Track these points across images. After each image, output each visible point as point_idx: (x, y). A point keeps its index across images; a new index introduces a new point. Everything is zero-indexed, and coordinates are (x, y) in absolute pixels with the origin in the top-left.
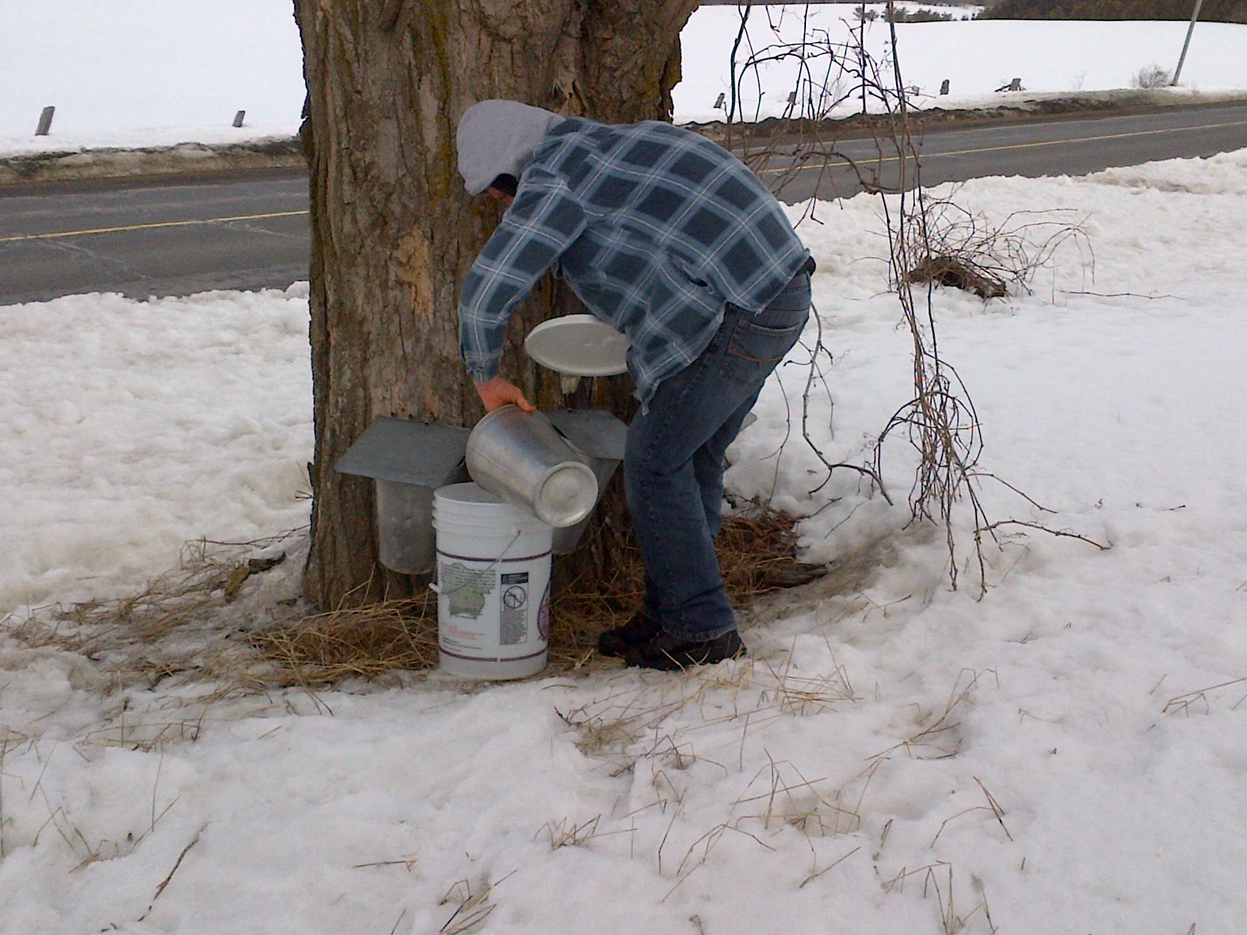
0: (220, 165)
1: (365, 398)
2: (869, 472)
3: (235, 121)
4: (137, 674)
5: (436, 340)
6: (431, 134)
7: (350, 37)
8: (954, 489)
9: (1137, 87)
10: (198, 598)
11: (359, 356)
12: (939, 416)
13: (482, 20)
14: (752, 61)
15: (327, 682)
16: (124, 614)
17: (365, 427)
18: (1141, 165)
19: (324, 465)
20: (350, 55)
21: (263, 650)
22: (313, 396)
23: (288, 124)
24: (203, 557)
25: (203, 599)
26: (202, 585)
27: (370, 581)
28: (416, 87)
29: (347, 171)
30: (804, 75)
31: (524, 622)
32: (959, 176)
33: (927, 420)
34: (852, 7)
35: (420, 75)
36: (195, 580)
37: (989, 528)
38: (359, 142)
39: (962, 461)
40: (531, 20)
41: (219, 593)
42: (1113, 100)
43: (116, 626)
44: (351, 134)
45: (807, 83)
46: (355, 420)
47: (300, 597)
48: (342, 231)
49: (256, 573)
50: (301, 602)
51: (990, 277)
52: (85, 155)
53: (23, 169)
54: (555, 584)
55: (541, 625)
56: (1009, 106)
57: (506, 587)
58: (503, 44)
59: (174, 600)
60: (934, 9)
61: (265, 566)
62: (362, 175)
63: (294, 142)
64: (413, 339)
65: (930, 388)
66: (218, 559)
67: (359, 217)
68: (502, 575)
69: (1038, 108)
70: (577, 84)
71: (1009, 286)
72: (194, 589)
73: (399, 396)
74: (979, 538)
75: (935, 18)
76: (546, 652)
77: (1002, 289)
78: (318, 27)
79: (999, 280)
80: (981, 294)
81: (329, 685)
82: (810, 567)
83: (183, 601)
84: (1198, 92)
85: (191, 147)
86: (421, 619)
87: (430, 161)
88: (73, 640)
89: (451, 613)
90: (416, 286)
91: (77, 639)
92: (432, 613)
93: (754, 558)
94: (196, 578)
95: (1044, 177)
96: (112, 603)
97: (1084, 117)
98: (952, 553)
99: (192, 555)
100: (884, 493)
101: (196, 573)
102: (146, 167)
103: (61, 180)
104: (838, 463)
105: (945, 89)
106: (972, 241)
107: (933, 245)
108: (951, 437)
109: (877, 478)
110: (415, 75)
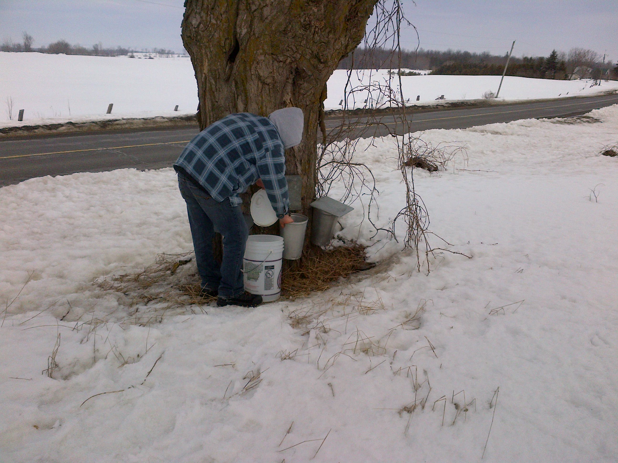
0: (170, 124)
2: (390, 232)
3: (175, 109)
4: (141, 300)
7: (214, 83)
8: (419, 237)
9: (484, 98)
10: (162, 274)
12: (415, 213)
13: (259, 78)
14: (352, 91)
16: (136, 279)
18: (485, 125)
20: (214, 89)
21: (184, 292)
23: (193, 110)
24: (163, 260)
25: (163, 274)
26: (163, 269)
28: (236, 100)
30: (370, 96)
31: (273, 283)
32: (423, 128)
33: (411, 214)
34: (386, 71)
35: (238, 96)
36: (161, 267)
37: (431, 251)
39: (422, 228)
40: (276, 78)
41: (169, 272)
42: (476, 102)
43: (134, 283)
44: (214, 116)
45: (371, 98)
47: (196, 273)
49: (181, 265)
50: (197, 275)
51: (432, 164)
52: (123, 121)
53: (102, 125)
55: (278, 283)
56: (440, 105)
57: (267, 271)
58: (266, 86)
59: (153, 274)
60: (414, 71)
61: (184, 263)
63: (195, 117)
65: (412, 203)
66: (168, 260)
68: (265, 267)
69: (450, 105)
70: (291, 99)
71: (439, 167)
72: (160, 270)
74: (428, 254)
75: (415, 74)
77: (436, 168)
78: (203, 80)
79: (435, 165)
80: (429, 170)
81: (206, 304)
82: (370, 264)
83: (157, 275)
84: (505, 100)
85: (160, 118)
88: (119, 288)
89: (248, 280)
91: (120, 288)
93: (351, 261)
94: (161, 266)
95: (452, 129)
96: (132, 275)
97: (465, 109)
98: (418, 259)
99: (160, 259)
100: (395, 239)
101: (161, 265)
102: (144, 125)
103: (115, 129)
104: (380, 228)
105: (418, 99)
106: (427, 152)
107: (413, 153)
108: (419, 220)
109: (393, 233)
110: (236, 96)
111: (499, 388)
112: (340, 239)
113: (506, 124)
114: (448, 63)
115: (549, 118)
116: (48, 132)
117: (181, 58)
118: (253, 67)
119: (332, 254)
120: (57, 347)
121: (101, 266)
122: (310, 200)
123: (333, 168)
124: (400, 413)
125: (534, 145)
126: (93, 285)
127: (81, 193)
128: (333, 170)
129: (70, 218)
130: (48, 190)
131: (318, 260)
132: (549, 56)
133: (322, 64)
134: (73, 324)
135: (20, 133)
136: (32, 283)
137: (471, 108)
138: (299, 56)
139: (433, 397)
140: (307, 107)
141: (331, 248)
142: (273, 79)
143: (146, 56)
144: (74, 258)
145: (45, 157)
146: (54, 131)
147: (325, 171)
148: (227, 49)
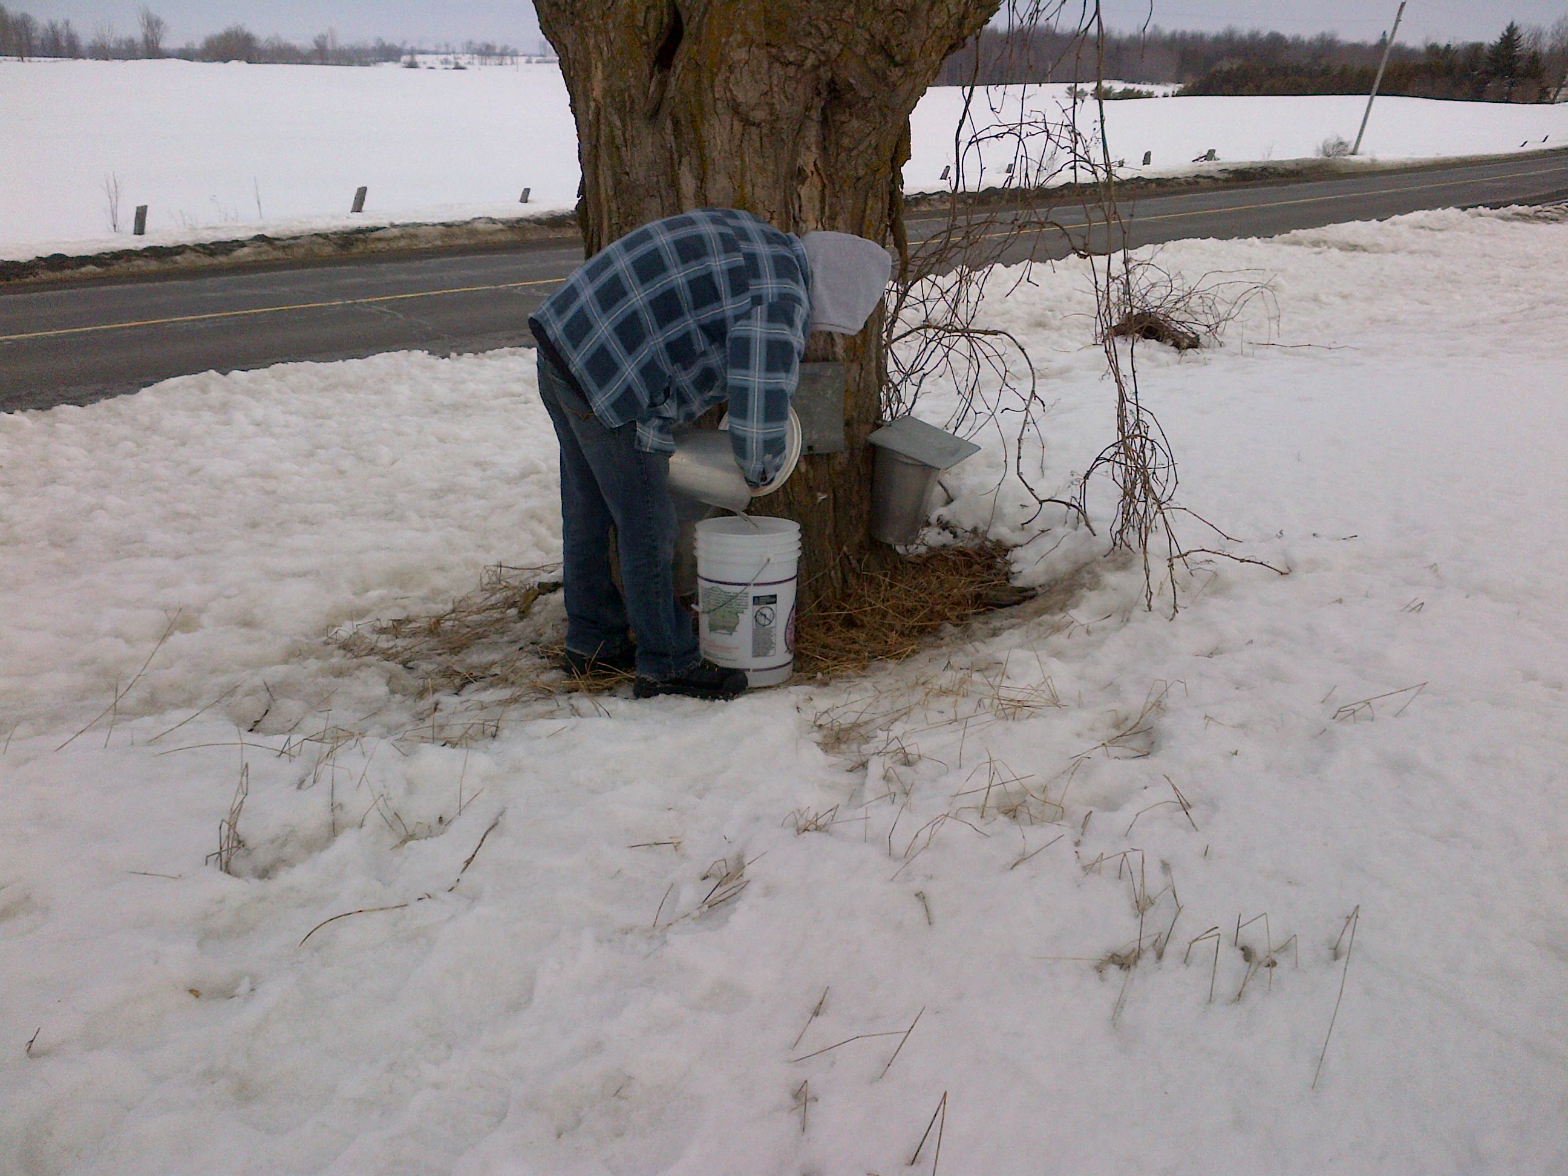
0: (509, 236)
2: (1074, 506)
3: (522, 197)
4: (445, 681)
7: (618, 123)
8: (1151, 521)
9: (1321, 156)
10: (495, 615)
12: (1139, 457)
13: (735, 108)
14: (974, 139)
15: (606, 689)
16: (434, 628)
18: (1323, 228)
20: (619, 141)
21: (551, 661)
23: (566, 200)
24: (499, 581)
25: (499, 616)
26: (500, 604)
28: (677, 168)
30: (1022, 152)
31: (773, 638)
32: (1159, 238)
33: (1128, 460)
34: (1065, 86)
36: (493, 600)
37: (1182, 556)
38: (626, 219)
39: (1158, 497)
40: (778, 107)
41: (513, 612)
42: (1299, 168)
43: (427, 639)
44: (621, 211)
45: (1024, 159)
49: (543, 594)
51: (1185, 330)
52: (393, 230)
53: (340, 242)
54: (799, 606)
55: (788, 640)
56: (1205, 175)
57: (757, 608)
58: (753, 128)
59: (475, 617)
60: (1137, 87)
61: (552, 589)
65: (1131, 432)
66: (512, 582)
68: (754, 597)
69: (1233, 174)
70: (818, 163)
71: (1203, 339)
72: (492, 607)
74: (1172, 565)
75: (1139, 96)
76: (792, 664)
77: (1195, 341)
78: (590, 117)
79: (1194, 333)
80: (1177, 345)
81: (607, 691)
82: (1023, 590)
83: (484, 619)
84: (1376, 160)
85: (485, 221)
88: (390, 652)
89: (711, 631)
91: (394, 650)
93: (973, 582)
94: (493, 598)
95: (1235, 239)
96: (423, 620)
97: (1271, 184)
98: (1148, 578)
99: (490, 579)
100: (1088, 525)
101: (493, 594)
102: (446, 239)
103: (373, 252)
104: (1047, 498)
105: (1147, 159)
106: (1170, 298)
107: (1135, 302)
108: (1149, 475)
109: (1082, 511)
110: (676, 156)
111: (1360, 909)
112: (944, 526)
113: (1378, 223)
114: (1225, 65)
115: (1495, 206)
116: (207, 261)
117: (534, 66)
118: (719, 80)
119: (925, 566)
120: (240, 797)
121: (345, 596)
122: (869, 427)
123: (927, 344)
124: (1099, 969)
125: (1453, 277)
126: (326, 644)
127: (291, 413)
128: (925, 349)
129: (267, 476)
130: (211, 408)
131: (887, 580)
132: (1498, 41)
133: (897, 69)
134: (278, 741)
135: (138, 266)
136: (178, 639)
137: (1287, 183)
138: (837, 48)
139: (1186, 929)
140: (860, 184)
141: (922, 550)
142: (772, 109)
143: (446, 62)
144: (280, 576)
145: (202, 326)
146: (222, 259)
147: (904, 352)
148: (652, 35)
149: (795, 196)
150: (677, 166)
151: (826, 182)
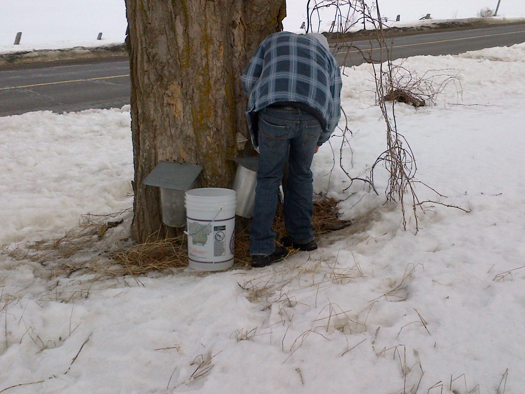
0: (91, 56)
1: (155, 153)
2: (368, 181)
3: (98, 37)
4: (62, 271)
5: (185, 128)
6: (181, 41)
8: (404, 188)
9: (479, 17)
10: (87, 238)
11: (152, 136)
12: (398, 157)
14: (316, 7)
15: (142, 273)
16: (56, 246)
17: (155, 165)
18: (482, 50)
19: (138, 182)
20: (146, 8)
21: (115, 260)
22: (133, 153)
23: (120, 38)
24: (89, 222)
25: (89, 239)
26: (89, 233)
27: (159, 230)
28: (174, 21)
29: (145, 57)
30: (338, 13)
31: (224, 247)
32: (405, 56)
33: (393, 159)
35: (176, 16)
36: (86, 231)
37: (419, 204)
38: (150, 45)
39: (407, 176)
41: (96, 236)
42: (469, 22)
43: (53, 251)
44: (147, 41)
45: (340, 16)
46: (151, 162)
47: (130, 237)
48: (144, 82)
49: (111, 228)
50: (130, 240)
51: (418, 98)
52: (35, 53)
53: (8, 59)
54: (237, 231)
56: (425, 26)
57: (216, 232)
59: (77, 240)
61: (115, 225)
62: (152, 59)
63: (123, 46)
64: (175, 128)
65: (394, 145)
66: (95, 222)
67: (150, 76)
68: (215, 227)
69: (438, 26)
70: (242, 19)
71: (426, 102)
72: (85, 235)
73: (169, 152)
74: (415, 208)
76: (233, 260)
77: (423, 103)
79: (422, 99)
80: (414, 105)
81: (143, 274)
82: (344, 222)
83: (81, 240)
84: (505, 19)
85: (80, 48)
86: (181, 246)
87: (180, 52)
88: (35, 257)
89: (193, 244)
90: (175, 106)
91: (36, 257)
92: (185, 244)
93: (320, 218)
95: (441, 55)
96: (51, 241)
97: (457, 30)
98: (404, 215)
99: (84, 221)
100: (375, 190)
101: (86, 228)
102: (61, 57)
103: (25, 63)
104: (355, 178)
105: (398, 19)
106: (410, 83)
107: (394, 85)
108: (403, 166)
109: (371, 183)
110: (173, 16)
113: (507, 47)
131: (279, 218)
137: (464, 29)
149: (232, 34)
150: (174, 20)
151: (246, 28)
